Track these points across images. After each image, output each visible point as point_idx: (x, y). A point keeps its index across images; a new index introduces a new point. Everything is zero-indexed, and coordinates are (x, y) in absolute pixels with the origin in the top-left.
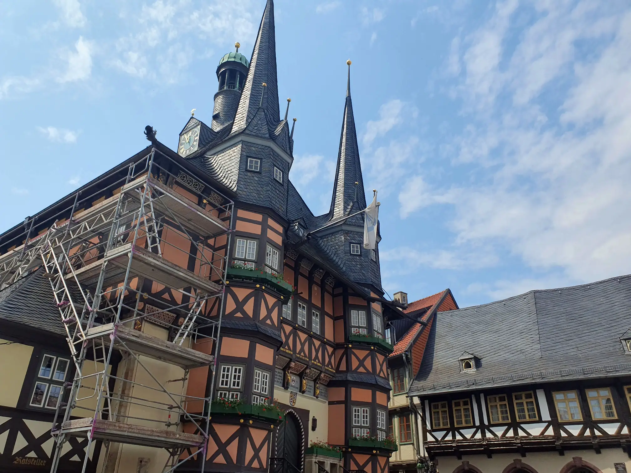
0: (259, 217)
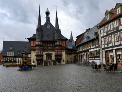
0: (38, 40)
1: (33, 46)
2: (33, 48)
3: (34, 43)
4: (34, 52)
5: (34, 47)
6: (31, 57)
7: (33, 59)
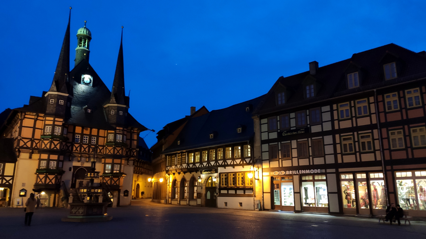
0: (52, 119)
1: (30, 137)
2: (29, 144)
3: (34, 128)
4: (30, 157)
5: (32, 140)
6: (13, 177)
7: (24, 185)
